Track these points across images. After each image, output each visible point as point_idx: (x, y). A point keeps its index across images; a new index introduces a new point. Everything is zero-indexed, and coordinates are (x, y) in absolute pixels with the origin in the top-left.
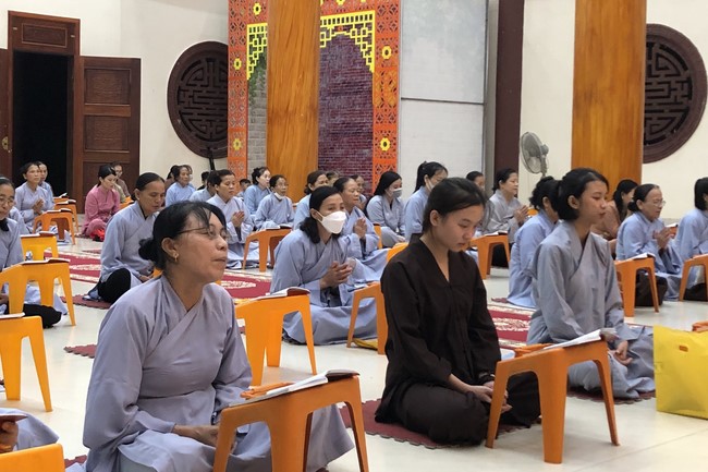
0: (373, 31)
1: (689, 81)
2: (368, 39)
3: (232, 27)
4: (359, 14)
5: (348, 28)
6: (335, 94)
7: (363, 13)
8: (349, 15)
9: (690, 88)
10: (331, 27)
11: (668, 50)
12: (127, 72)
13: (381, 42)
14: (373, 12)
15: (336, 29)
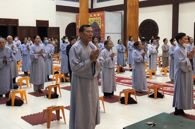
0: (100, 21)
1: (156, 29)
2: (99, 23)
3: (77, 20)
4: (98, 18)
5: (96, 21)
6: (96, 31)
7: (99, 18)
8: (96, 18)
9: (156, 30)
10: (93, 20)
11: (152, 24)
12: (57, 29)
13: (102, 23)
14: (100, 18)
15: (94, 21)
